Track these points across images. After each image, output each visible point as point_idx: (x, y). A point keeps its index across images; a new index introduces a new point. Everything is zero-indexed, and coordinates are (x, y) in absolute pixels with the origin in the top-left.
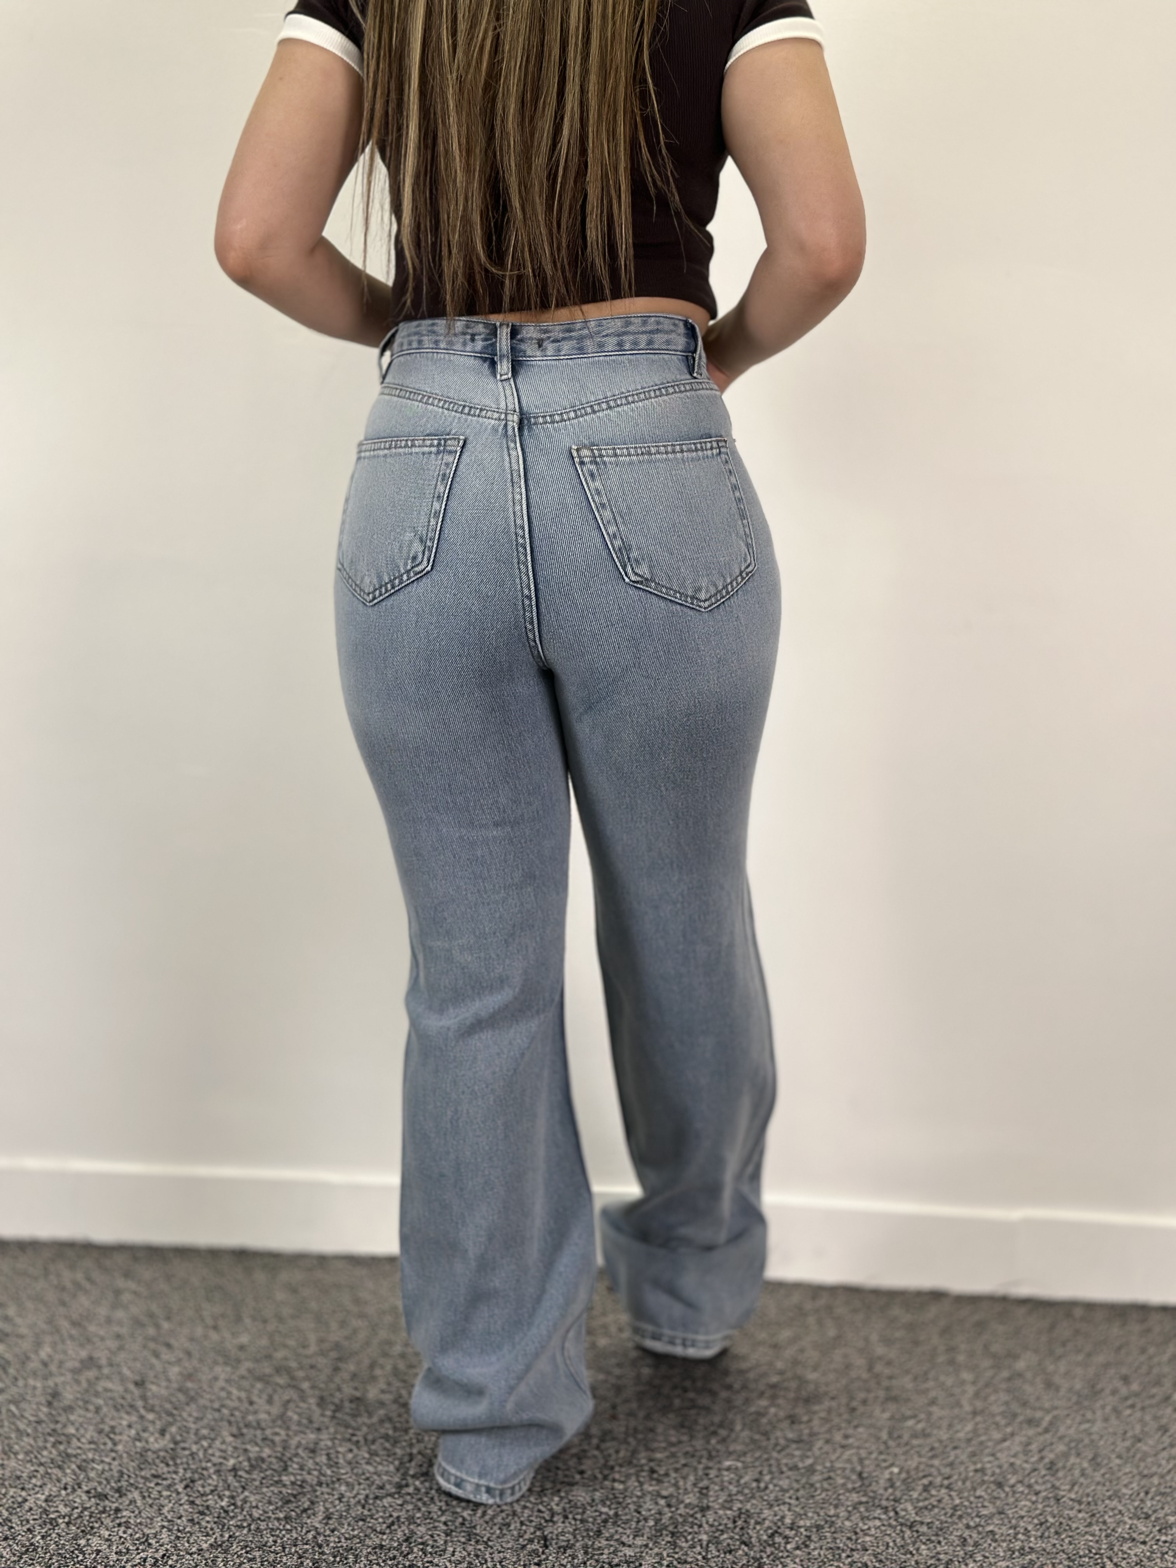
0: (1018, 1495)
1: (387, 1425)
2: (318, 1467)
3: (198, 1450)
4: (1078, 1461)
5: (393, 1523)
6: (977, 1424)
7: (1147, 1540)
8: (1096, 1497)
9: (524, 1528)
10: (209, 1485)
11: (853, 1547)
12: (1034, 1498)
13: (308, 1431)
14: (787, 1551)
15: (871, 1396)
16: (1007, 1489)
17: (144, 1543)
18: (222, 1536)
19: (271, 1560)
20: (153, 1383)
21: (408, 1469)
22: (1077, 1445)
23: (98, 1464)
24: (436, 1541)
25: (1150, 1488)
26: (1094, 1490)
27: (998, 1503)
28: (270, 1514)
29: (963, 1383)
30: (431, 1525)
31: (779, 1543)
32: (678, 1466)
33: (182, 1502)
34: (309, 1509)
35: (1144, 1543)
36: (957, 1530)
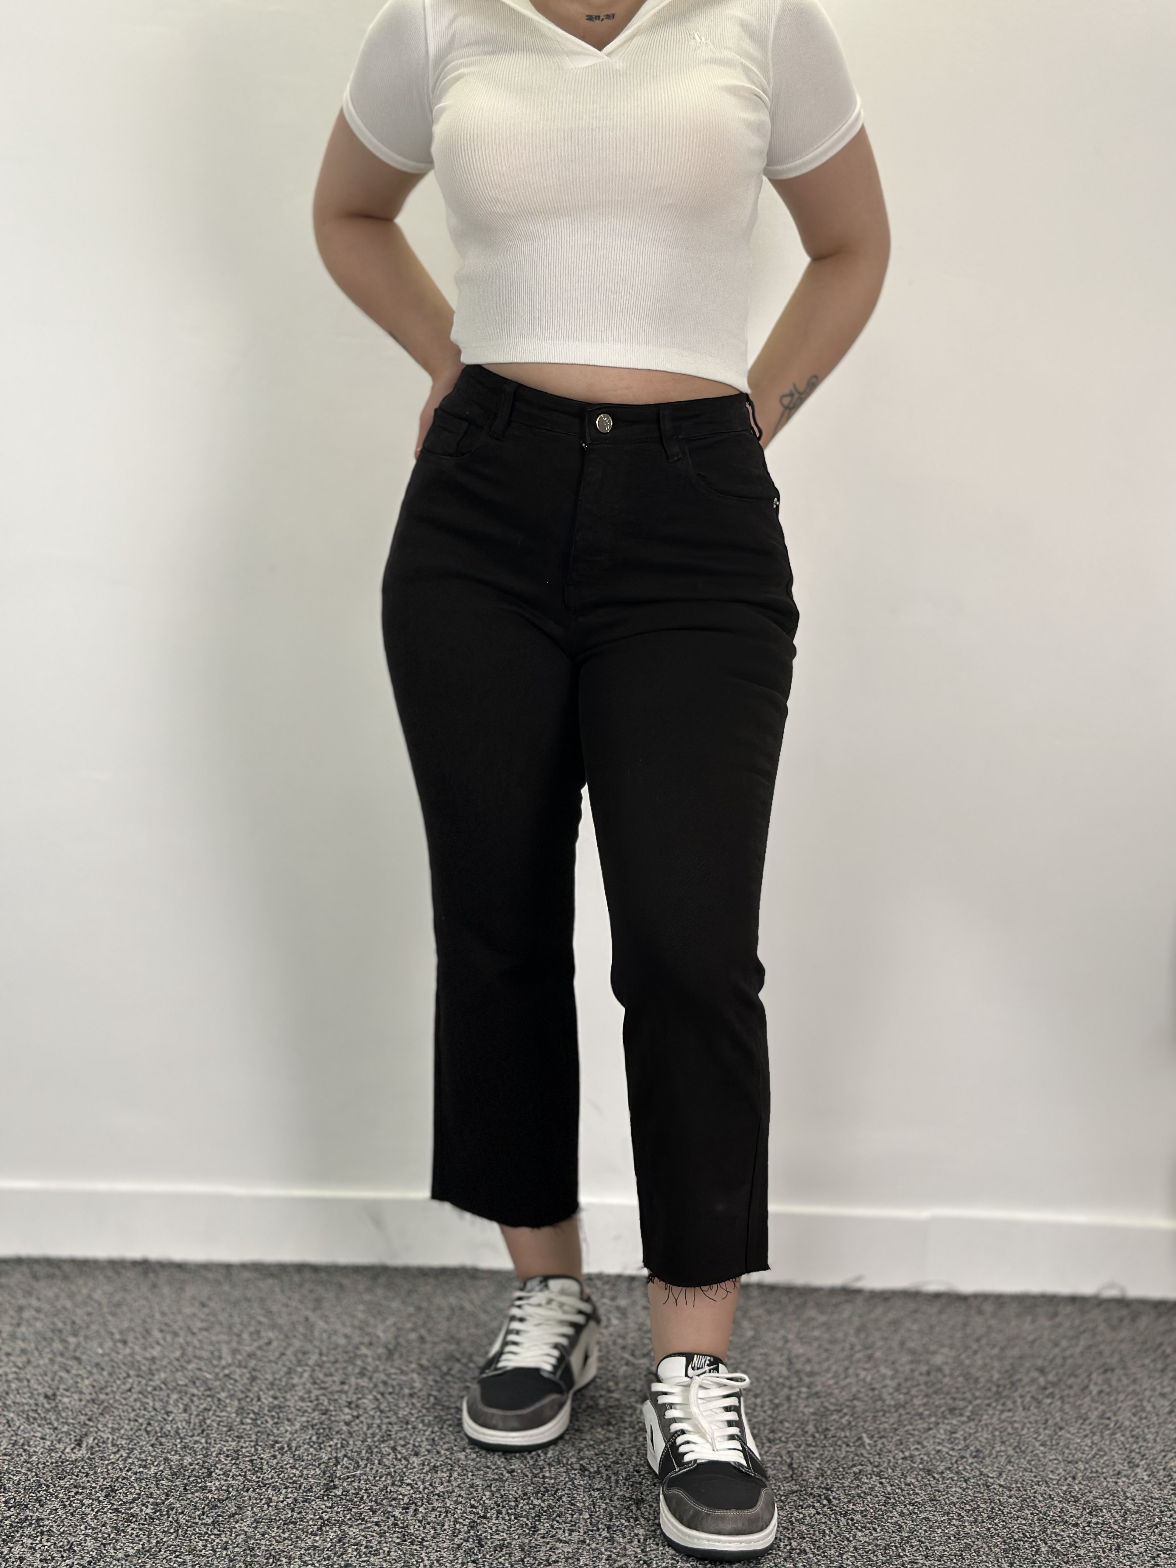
0: (948, 1482)
1: (310, 1432)
3: (118, 1460)
4: (1003, 1448)
5: (324, 1524)
6: (900, 1415)
7: (1079, 1522)
8: (1025, 1483)
10: (131, 1493)
11: (790, 1536)
12: (964, 1485)
13: (230, 1439)
15: (795, 1392)
16: (936, 1476)
17: (68, 1550)
18: (149, 1541)
19: (203, 1564)
20: (62, 1395)
22: (1001, 1432)
23: (14, 1475)
24: (370, 1541)
25: (1076, 1473)
26: (1020, 1477)
28: (197, 1520)
29: (884, 1377)
30: (363, 1526)
32: (609, 1464)
33: (105, 1510)
34: (236, 1514)
36: (892, 1517)
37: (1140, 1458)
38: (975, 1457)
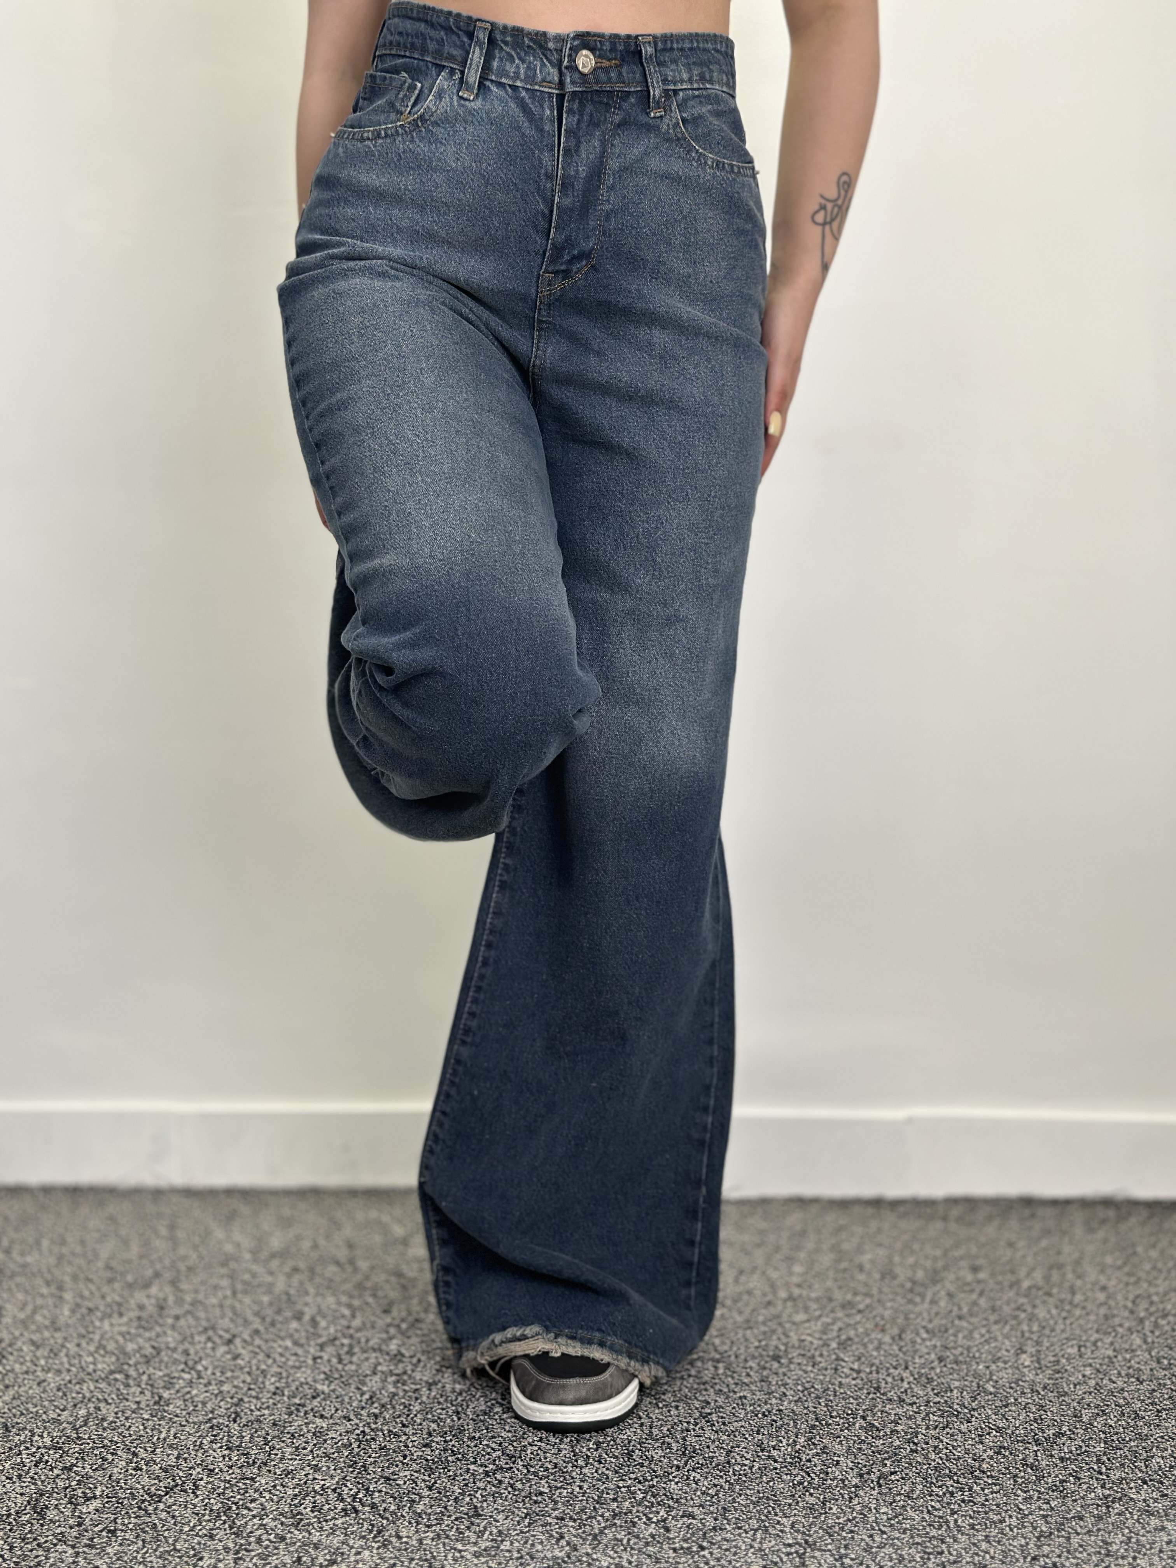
0: (792, 1366)
1: (135, 1324)
2: (34, 1359)
4: (879, 1336)
5: (82, 1402)
9: (222, 1404)
12: (810, 1368)
14: (501, 1419)
16: (783, 1361)
21: (130, 1358)
24: (118, 1418)
27: (765, 1373)
29: (791, 1273)
31: (497, 1413)
35: (911, 1404)
37: (1034, 1344)
38: (843, 1344)
